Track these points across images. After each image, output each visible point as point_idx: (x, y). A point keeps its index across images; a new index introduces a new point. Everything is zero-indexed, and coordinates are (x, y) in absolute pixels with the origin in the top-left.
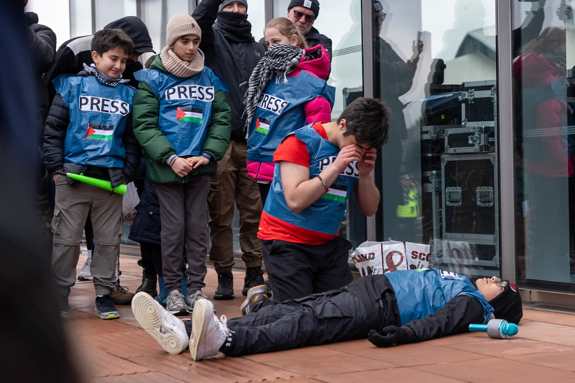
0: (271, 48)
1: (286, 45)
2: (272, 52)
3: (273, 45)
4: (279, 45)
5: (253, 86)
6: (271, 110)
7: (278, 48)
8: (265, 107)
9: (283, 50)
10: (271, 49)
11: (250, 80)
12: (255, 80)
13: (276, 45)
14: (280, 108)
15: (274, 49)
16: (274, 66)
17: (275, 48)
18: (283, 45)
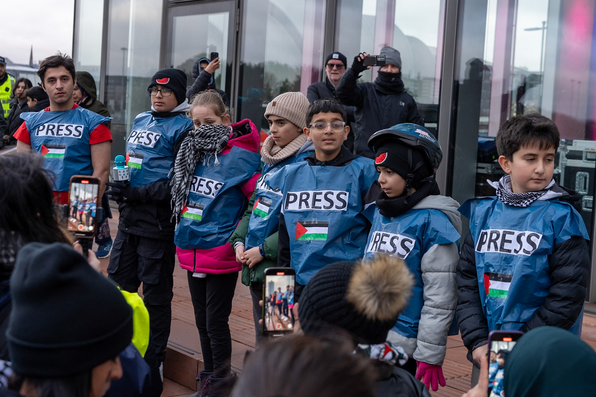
0: (202, 128)
1: (219, 126)
2: (203, 133)
3: (204, 125)
4: (212, 126)
5: (180, 171)
6: (203, 193)
7: (210, 129)
8: (194, 190)
9: (215, 131)
10: (202, 130)
11: (176, 165)
12: (181, 164)
13: (208, 125)
14: (213, 190)
15: (205, 129)
16: (203, 146)
17: (207, 128)
18: (216, 126)
